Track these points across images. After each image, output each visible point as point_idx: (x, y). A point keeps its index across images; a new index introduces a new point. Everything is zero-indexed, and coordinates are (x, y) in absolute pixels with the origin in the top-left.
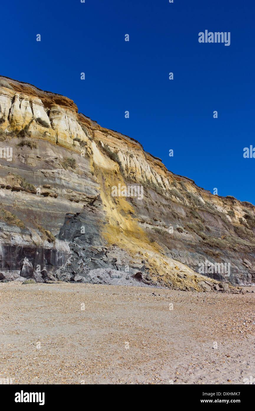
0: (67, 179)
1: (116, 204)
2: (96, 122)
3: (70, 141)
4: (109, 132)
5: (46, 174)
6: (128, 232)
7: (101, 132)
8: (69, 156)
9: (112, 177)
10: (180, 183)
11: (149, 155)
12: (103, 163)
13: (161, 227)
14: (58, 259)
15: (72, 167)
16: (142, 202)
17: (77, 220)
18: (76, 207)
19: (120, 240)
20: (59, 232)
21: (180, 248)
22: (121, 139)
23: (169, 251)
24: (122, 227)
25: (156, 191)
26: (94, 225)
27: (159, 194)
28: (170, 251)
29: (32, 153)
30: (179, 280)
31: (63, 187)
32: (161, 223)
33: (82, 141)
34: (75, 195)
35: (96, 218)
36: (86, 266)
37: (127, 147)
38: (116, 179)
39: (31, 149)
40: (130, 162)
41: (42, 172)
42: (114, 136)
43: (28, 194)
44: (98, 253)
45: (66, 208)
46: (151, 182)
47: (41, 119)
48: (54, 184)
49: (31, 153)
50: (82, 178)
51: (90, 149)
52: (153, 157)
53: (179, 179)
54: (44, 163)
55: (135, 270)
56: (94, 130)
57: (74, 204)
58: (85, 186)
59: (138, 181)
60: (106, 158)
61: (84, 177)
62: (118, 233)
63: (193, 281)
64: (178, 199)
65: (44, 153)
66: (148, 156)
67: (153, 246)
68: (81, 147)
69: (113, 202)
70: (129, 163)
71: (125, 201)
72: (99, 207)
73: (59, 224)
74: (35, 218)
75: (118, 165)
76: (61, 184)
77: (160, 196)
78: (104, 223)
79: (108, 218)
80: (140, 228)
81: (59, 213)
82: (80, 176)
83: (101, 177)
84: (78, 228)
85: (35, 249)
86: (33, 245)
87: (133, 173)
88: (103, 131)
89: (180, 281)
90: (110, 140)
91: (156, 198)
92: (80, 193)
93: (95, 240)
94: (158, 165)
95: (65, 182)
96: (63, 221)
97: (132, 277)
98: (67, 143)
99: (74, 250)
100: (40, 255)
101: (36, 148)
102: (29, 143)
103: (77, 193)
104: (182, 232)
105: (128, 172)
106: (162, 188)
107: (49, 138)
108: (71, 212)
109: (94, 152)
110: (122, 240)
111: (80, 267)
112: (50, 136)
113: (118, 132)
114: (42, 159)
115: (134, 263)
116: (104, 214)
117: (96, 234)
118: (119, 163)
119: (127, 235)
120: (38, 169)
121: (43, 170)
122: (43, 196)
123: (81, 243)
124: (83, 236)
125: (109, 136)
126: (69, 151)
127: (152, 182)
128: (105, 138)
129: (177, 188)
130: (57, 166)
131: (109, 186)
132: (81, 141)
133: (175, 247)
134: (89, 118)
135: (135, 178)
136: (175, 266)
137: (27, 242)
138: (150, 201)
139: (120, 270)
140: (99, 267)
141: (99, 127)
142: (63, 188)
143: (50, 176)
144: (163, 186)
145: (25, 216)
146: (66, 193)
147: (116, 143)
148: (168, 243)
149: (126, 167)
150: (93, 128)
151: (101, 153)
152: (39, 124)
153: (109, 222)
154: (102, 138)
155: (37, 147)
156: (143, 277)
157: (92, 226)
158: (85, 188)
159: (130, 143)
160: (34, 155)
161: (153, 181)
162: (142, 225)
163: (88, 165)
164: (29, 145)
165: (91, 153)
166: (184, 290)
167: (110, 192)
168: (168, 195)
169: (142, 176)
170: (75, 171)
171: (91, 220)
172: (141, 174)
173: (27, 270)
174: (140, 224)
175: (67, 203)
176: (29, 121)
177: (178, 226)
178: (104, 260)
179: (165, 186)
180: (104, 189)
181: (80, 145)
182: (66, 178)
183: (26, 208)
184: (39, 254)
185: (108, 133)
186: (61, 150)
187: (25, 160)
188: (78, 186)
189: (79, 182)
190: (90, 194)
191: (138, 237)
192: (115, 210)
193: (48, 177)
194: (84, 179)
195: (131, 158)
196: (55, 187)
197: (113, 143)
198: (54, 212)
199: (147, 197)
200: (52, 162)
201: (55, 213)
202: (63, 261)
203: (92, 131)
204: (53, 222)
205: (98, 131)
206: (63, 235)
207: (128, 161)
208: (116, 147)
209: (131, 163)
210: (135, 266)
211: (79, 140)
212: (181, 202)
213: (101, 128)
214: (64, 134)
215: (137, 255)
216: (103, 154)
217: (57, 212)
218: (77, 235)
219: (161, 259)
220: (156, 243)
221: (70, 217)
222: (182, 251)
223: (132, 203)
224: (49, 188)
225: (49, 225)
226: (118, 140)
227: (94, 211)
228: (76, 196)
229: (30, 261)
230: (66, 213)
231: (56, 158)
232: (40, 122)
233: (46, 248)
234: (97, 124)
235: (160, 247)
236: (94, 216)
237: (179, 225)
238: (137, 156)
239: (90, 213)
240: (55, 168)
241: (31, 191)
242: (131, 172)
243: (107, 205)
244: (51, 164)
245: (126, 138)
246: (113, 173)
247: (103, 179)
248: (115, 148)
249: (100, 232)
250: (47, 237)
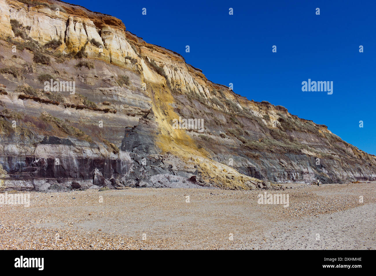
0: (123, 95)
1: (166, 115)
2: (142, 39)
3: (122, 60)
4: (154, 48)
5: (104, 91)
6: (178, 141)
7: (146, 48)
8: (122, 73)
9: (160, 90)
10: (219, 91)
11: (191, 67)
12: (152, 78)
13: (207, 134)
14: (123, 168)
15: (126, 84)
16: (188, 112)
17: (134, 133)
18: (133, 121)
19: (172, 148)
20: (121, 144)
21: (225, 153)
22: (165, 54)
23: (215, 156)
24: (172, 136)
25: (199, 101)
26: (149, 136)
27: (203, 104)
28: (216, 155)
29: (90, 73)
30: (228, 181)
31: (120, 103)
32: (205, 130)
33: (133, 59)
34: (131, 110)
35: (150, 129)
36: (147, 173)
37: (171, 61)
38: (165, 93)
39: (89, 69)
40: (175, 75)
41: (100, 90)
42: (159, 50)
43: (91, 111)
44: (155, 161)
45: (124, 122)
46: (194, 93)
47: (95, 40)
48: (113, 101)
49: (89, 73)
50: (136, 93)
51: (140, 65)
52: (195, 68)
53: (218, 88)
54: (101, 82)
55: (189, 174)
56: (140, 46)
57: (131, 118)
58: (139, 101)
59: (183, 92)
60: (153, 72)
61: (138, 93)
62: (170, 142)
63: (240, 181)
64: (219, 107)
65: (100, 72)
66: (189, 67)
67: (201, 152)
68: (132, 65)
69: (163, 114)
70: (174, 76)
71: (173, 112)
72: (152, 119)
73: (120, 137)
74: (99, 133)
75: (165, 79)
76: (118, 100)
77: (203, 105)
78: (157, 134)
79: (160, 129)
80: (188, 136)
81: (120, 127)
82: (134, 92)
83: (151, 91)
84: (135, 139)
85: (104, 161)
86: (101, 157)
87: (179, 85)
88: (148, 47)
89: (229, 182)
90: (156, 55)
91: (200, 107)
92: (136, 108)
93: (151, 150)
94: (199, 76)
95: (122, 98)
96: (124, 133)
97: (188, 180)
98: (120, 61)
99: (135, 159)
101: (93, 68)
102: (86, 64)
103: (133, 108)
104: (224, 138)
105: (173, 84)
106: (204, 97)
107: (104, 58)
108: (130, 126)
109: (144, 69)
110: (174, 148)
111: (142, 174)
112: (104, 57)
113: (162, 47)
114: (100, 78)
115: (188, 168)
116: (156, 126)
117: (151, 144)
118: (166, 77)
119: (177, 143)
120: (97, 88)
121: (101, 89)
122: (104, 112)
123: (140, 152)
124: (140, 146)
125: (154, 52)
126: (122, 70)
127: (195, 92)
128: (151, 54)
129: (217, 96)
130: (113, 84)
131: (158, 99)
132: (132, 58)
133: (220, 152)
134: (135, 35)
135: (180, 90)
136: (223, 169)
137: (96, 155)
138: (195, 110)
139: (176, 175)
140: (159, 174)
141: (144, 43)
142: (120, 104)
143: (108, 94)
144: (205, 96)
145: (90, 131)
146: (123, 108)
147: (161, 57)
148: (213, 148)
149: (172, 80)
150: (139, 44)
151: (149, 68)
152: (93, 45)
153: (161, 132)
154: (148, 53)
155: (95, 67)
156: (197, 180)
157: (147, 136)
158: (139, 103)
159: (173, 56)
160: (91, 74)
161: (196, 92)
162: (190, 133)
163: (139, 81)
164: (87, 65)
165: (141, 70)
166: (233, 190)
167: (159, 104)
168: (209, 104)
169: (186, 88)
170: (129, 87)
171: (146, 131)
172: (185, 86)
173: (99, 179)
174: (188, 132)
175: (125, 117)
176: (85, 43)
177: (221, 133)
178: (162, 167)
179: (206, 96)
180: (154, 102)
181: (131, 63)
182: (122, 94)
183: (90, 124)
184: (107, 165)
185: (153, 49)
186: (115, 68)
187: (84, 79)
188: (133, 101)
189: (133, 97)
190: (144, 108)
191: (187, 144)
192: (165, 121)
193: (106, 94)
194: (137, 95)
195: (175, 71)
196: (113, 104)
197: (158, 58)
198: (115, 126)
199: (192, 107)
200: (109, 80)
201: (116, 127)
202: (126, 170)
203: (138, 47)
204: (115, 135)
205: (144, 47)
206: (124, 146)
207: (173, 74)
208: (162, 61)
209: (176, 76)
210: (189, 170)
211: (130, 58)
212: (221, 109)
213: (147, 44)
214: (116, 53)
215: (190, 161)
216: (150, 69)
217: (118, 126)
218: (135, 146)
219: (211, 164)
220: (203, 149)
221: (129, 130)
222: (226, 155)
223: (179, 113)
224: (108, 104)
225: (112, 138)
226: (162, 54)
227: (147, 123)
228: (132, 111)
229: (100, 171)
230: (125, 127)
231: (112, 77)
232: (95, 43)
233: (113, 159)
234: (143, 41)
235: (207, 153)
236: (148, 127)
237: (222, 131)
238: (181, 69)
239: (144, 125)
240: (112, 86)
241: (93, 108)
242: (176, 85)
243: (158, 117)
244: (108, 82)
245: (169, 52)
246: (161, 87)
247: (153, 93)
248: (160, 62)
249: (155, 141)
250: (112, 149)
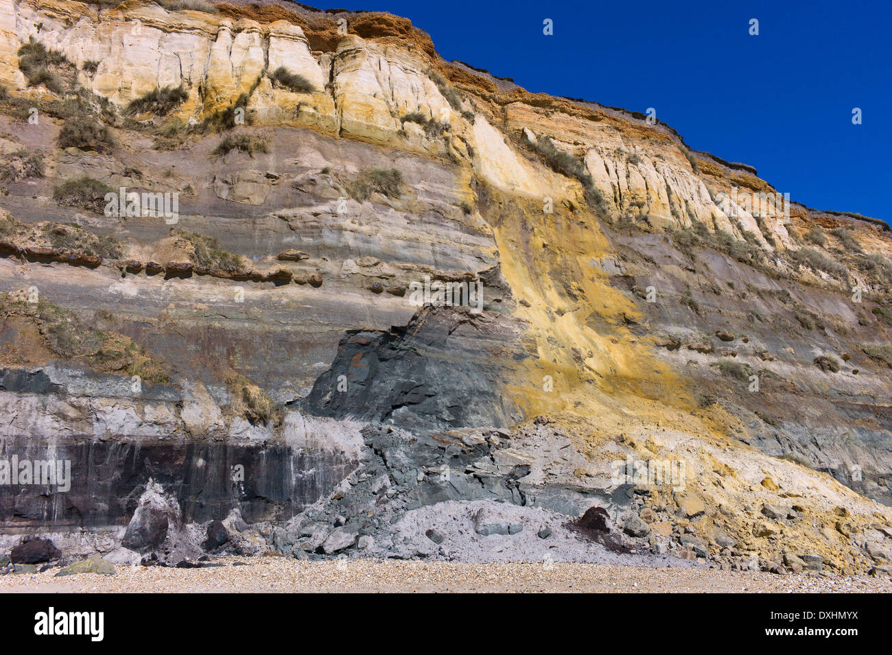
0: (365, 228)
1: (574, 297)
2: (512, 80)
3: (385, 124)
4: (555, 103)
5: (292, 220)
6: (616, 382)
7: (526, 106)
8: (383, 163)
9: (559, 221)
10: (834, 234)
11: (709, 159)
12: (525, 185)
13: (750, 358)
14: (298, 479)
15: (386, 194)
16: (672, 287)
17: (401, 353)
18: (392, 310)
19: (570, 406)
20: (310, 391)
21: (819, 420)
22: (600, 120)
23: (765, 429)
24: (594, 367)
25: (730, 253)
26: (479, 365)
27: (745, 262)
28: (772, 429)
29: (252, 167)
30: (761, 529)
31: (345, 252)
32: (746, 345)
33: (432, 121)
34: (391, 273)
35: (487, 343)
36: (400, 496)
37: (619, 139)
38: (575, 226)
39: (251, 156)
40: (628, 176)
41: (281, 217)
42: (575, 111)
43: (221, 282)
44: (463, 451)
45: (349, 313)
46: (712, 231)
47: (288, 70)
48: (318, 246)
49: (246, 169)
50: (426, 222)
51: (463, 140)
52: (726, 164)
53: (830, 223)
54: (289, 191)
55: (588, 499)
56: (506, 103)
57: (385, 303)
58: (433, 244)
59: (657, 226)
60: (537, 170)
61: (432, 219)
62: (571, 386)
63: (830, 531)
64: (824, 275)
65: (289, 161)
66: (704, 162)
67: (705, 419)
68: (427, 138)
69: (561, 294)
70: (623, 180)
71: (609, 289)
72: (500, 307)
73: (316, 365)
74: (231, 351)
75: (579, 185)
76: (341, 245)
77: (747, 268)
78: (519, 357)
79: (534, 342)
80: (661, 365)
81: (320, 329)
82: (415, 217)
83: (519, 225)
84: (408, 377)
85: (191, 450)
86: (181, 435)
87: (640, 205)
88: (534, 103)
89: (766, 533)
90: (562, 125)
91: (730, 273)
92: (409, 265)
93: (474, 412)
94: (745, 185)
95: (356, 238)
96: (333, 353)
97: (569, 526)
98: (376, 128)
99: (374, 446)
100: (213, 470)
101: (265, 152)
102: (244, 140)
103: (399, 268)
104: (834, 371)
105: (621, 205)
106: (760, 245)
107: (310, 119)
108: (370, 326)
109: (479, 151)
110: (578, 404)
111: (375, 501)
112: (313, 115)
113: (587, 102)
114: (285, 181)
115: (587, 475)
116: (517, 330)
117: (482, 393)
118: (586, 181)
119: (610, 388)
120: (270, 211)
121: (284, 212)
122: (272, 284)
123: (419, 424)
124: (429, 400)
125: (558, 116)
126: (383, 153)
127: (716, 228)
128: (545, 121)
129: (827, 247)
130: (327, 194)
131: (544, 246)
132: (428, 119)
133: (798, 417)
134: (484, 71)
135: (646, 219)
136: (764, 476)
137: (157, 428)
138: (703, 281)
139: (531, 503)
140: (445, 499)
141: (520, 92)
142: (346, 257)
143: (305, 227)
144: (764, 241)
145: (192, 347)
146: (356, 269)
147: (583, 130)
148: (769, 405)
149: (615, 193)
150: (503, 97)
151: (522, 158)
152: (281, 88)
153: (536, 351)
154: (531, 120)
155: (271, 147)
156: (609, 524)
157: (470, 367)
158: (433, 252)
159: (632, 127)
160: (256, 171)
161: (721, 228)
162: (674, 356)
163: (451, 187)
164: (244, 147)
165: (466, 153)
166: (773, 571)
167: (548, 263)
168: (782, 266)
169: (674, 213)
170: (397, 203)
171: (468, 351)
172: (668, 207)
174: (664, 352)
175: (358, 299)
176: (252, 84)
177: (819, 353)
178: (477, 472)
179: (771, 242)
180: (528, 257)
181: (423, 133)
182: (361, 224)
183: (202, 323)
184: (207, 467)
185: (552, 107)
186: (353, 149)
187: (230, 189)
188: (404, 248)
189: (410, 235)
190: (452, 267)
191: (657, 394)
192: (569, 317)
193: (297, 228)
194: (429, 227)
195: (630, 164)
196: (318, 256)
197: (571, 131)
198: (303, 328)
199: (691, 270)
200: (312, 182)
201: (306, 331)
202: (319, 486)
203: (499, 107)
204: (294, 361)
205: (519, 104)
206: (327, 398)
207: (622, 174)
208: (580, 139)
209: (632, 179)
210: (589, 485)
211: (419, 119)
212: (834, 282)
213: (528, 95)
214: (364, 105)
215: (612, 447)
216: (527, 161)
217: (313, 329)
218: (406, 399)
220: (718, 410)
221: (363, 341)
222: (825, 427)
223: (632, 290)
224: (296, 259)
225: (281, 369)
226: (588, 122)
227: (476, 322)
228: (393, 276)
229: (168, 490)
230: (347, 329)
231: (325, 171)
232: (285, 80)
233: (241, 444)
234: (514, 86)
235: (732, 420)
236: (479, 337)
237: (824, 349)
238: (656, 159)
239: (461, 327)
240: (321, 200)
241: (230, 272)
242: (632, 205)
243: (529, 302)
244: (310, 188)
245: (615, 114)
246: (563, 210)
247: (526, 229)
248: (576, 144)
249: (502, 385)
250: (244, 407)
